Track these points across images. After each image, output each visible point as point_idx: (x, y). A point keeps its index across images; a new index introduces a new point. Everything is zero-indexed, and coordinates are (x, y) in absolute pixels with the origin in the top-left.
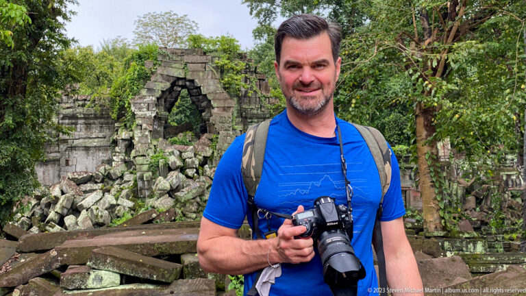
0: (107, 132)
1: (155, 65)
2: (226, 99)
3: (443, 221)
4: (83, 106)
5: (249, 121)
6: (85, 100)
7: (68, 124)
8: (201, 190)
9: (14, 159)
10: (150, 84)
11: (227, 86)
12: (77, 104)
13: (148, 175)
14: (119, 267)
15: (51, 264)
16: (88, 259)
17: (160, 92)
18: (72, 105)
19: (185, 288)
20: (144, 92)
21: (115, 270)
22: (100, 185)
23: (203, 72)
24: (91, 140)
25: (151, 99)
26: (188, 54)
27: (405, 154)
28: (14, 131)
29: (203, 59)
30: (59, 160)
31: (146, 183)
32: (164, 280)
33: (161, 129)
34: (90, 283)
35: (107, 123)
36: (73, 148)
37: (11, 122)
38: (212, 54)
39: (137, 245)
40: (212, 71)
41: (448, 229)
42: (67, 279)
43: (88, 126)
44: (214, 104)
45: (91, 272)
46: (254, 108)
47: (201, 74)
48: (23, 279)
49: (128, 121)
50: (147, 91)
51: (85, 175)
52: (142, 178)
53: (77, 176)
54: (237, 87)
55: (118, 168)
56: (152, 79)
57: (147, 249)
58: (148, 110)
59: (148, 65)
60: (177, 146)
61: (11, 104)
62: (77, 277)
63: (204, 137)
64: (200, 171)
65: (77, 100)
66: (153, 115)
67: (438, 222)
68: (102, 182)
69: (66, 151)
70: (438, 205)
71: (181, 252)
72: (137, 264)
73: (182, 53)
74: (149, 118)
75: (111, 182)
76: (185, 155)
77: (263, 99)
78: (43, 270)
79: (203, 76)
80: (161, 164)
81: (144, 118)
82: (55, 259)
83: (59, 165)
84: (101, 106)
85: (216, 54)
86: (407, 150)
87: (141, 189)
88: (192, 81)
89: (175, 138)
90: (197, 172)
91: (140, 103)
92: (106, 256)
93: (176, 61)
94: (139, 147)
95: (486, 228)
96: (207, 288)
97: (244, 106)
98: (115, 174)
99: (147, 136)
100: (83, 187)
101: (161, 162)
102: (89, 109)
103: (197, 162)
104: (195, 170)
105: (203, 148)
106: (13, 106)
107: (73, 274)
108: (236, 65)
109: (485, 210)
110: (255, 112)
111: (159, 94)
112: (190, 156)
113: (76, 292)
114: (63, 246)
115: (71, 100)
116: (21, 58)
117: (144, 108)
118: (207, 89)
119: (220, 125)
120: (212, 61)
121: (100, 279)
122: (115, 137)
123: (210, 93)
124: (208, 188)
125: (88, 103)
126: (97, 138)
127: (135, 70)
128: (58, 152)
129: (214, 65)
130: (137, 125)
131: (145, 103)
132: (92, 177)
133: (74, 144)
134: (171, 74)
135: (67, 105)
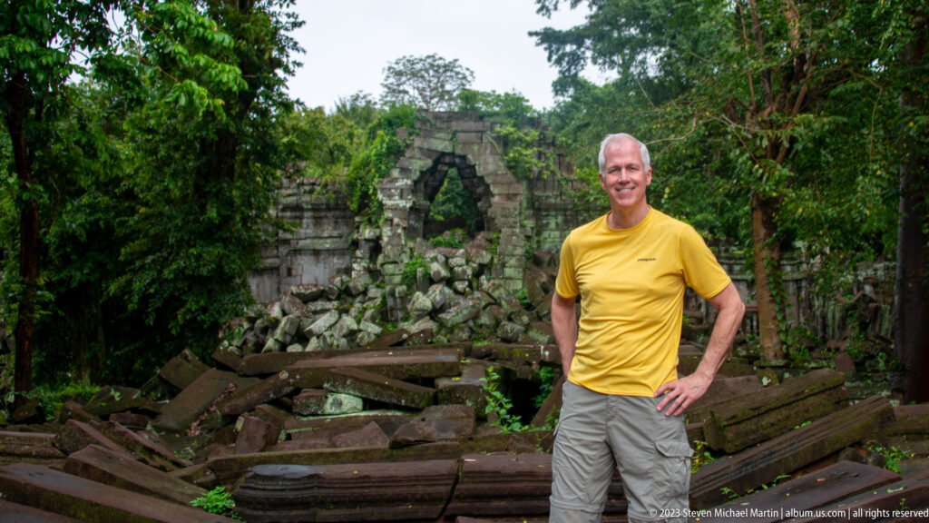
0: (344, 229)
1: (411, 134)
2: (510, 184)
3: (785, 347)
4: (311, 192)
5: (544, 213)
6: (313, 184)
7: (290, 218)
8: (475, 310)
9: (220, 267)
10: (404, 161)
11: (512, 164)
12: (302, 190)
13: (401, 289)
14: (361, 390)
15: (280, 389)
16: (325, 380)
17: (418, 173)
18: (295, 191)
19: (438, 415)
20: (395, 173)
21: (357, 393)
22: (336, 303)
23: (478, 144)
24: (322, 241)
25: (405, 182)
26: (457, 119)
28: (219, 227)
29: (479, 126)
30: (277, 269)
31: (398, 300)
32: (413, 406)
33: (419, 225)
34: (328, 407)
35: (345, 217)
36: (297, 252)
37: (215, 215)
38: (492, 120)
39: (382, 366)
40: (491, 143)
41: (792, 357)
42: (301, 404)
43: (318, 221)
44: (494, 190)
45: (329, 396)
46: (551, 197)
47: (476, 148)
48: (248, 406)
49: (374, 213)
50: (400, 172)
51: (314, 290)
52: (392, 294)
53: (303, 291)
54: (527, 166)
55: (359, 278)
56: (408, 154)
57: (394, 371)
58: (401, 197)
59: (401, 136)
60: (442, 249)
62: (313, 400)
63: (479, 237)
64: (475, 285)
65: (303, 184)
66: (409, 205)
67: (778, 347)
68: (338, 298)
69: (287, 255)
70: (778, 326)
71: (434, 375)
72: (382, 386)
73: (449, 117)
74: (404, 209)
75: (350, 300)
76: (453, 262)
77: (563, 183)
78: (271, 396)
79: (479, 150)
80: (419, 275)
81: (395, 209)
82: (286, 382)
83: (278, 275)
84: (335, 192)
85: (497, 119)
87: (392, 309)
88: (463, 157)
89: (440, 238)
90: (470, 286)
91: (389, 189)
92: (345, 377)
93: (440, 130)
94: (388, 249)
95: (872, 362)
96: (464, 415)
97: (537, 193)
98: (355, 288)
99: (399, 235)
100: (312, 306)
101: (420, 272)
102: (318, 196)
103: (469, 272)
104: (467, 283)
105: (478, 252)
106: (217, 194)
107: (308, 398)
108: (526, 134)
109: (872, 338)
110: (552, 201)
111: (416, 175)
112: (459, 263)
113: (311, 418)
114: (295, 366)
115: (294, 185)
116: (228, 129)
117: (395, 197)
118: (485, 169)
119: (503, 219)
120: (492, 129)
121: (340, 404)
122: (355, 236)
123: (488, 175)
124: (485, 308)
125: (318, 188)
126: (331, 237)
127: (383, 142)
128: (277, 257)
129: (494, 135)
130: (386, 220)
131: (396, 189)
132: (323, 291)
133: (298, 247)
134: (434, 147)
135: (289, 192)
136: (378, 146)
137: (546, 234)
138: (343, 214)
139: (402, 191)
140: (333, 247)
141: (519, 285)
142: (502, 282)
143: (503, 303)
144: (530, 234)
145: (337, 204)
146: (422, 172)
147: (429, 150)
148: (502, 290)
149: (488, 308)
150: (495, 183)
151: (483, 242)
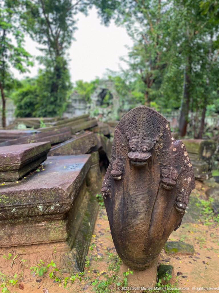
0: (85, 104)
1: (98, 85)
2: (117, 95)
7: (74, 102)
10: (96, 91)
11: (118, 91)
18: (75, 96)
20: (94, 93)
21: (25, 125)
24: (80, 107)
26: (107, 82)
27: (170, 112)
33: (100, 104)
36: (76, 109)
40: (114, 86)
43: (80, 103)
47: (110, 87)
49: (90, 101)
56: (97, 89)
58: (95, 98)
66: (97, 100)
69: (74, 109)
81: (94, 100)
83: (72, 113)
84: (83, 97)
88: (108, 90)
89: (102, 106)
91: (93, 96)
93: (103, 84)
99: (94, 106)
101: (97, 113)
103: (107, 113)
104: (106, 115)
105: (109, 109)
112: (105, 111)
118: (113, 92)
119: (114, 102)
121: (21, 127)
130: (92, 102)
136: (91, 87)
137: (124, 106)
138: (84, 101)
139: (95, 96)
140: (82, 108)
144: (121, 106)
145: (83, 99)
146: (100, 93)
147: (101, 88)
150: (114, 95)
151: (111, 107)
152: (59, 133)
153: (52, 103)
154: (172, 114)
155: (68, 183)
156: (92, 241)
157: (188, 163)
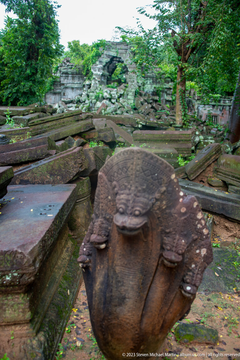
0: (81, 81)
1: (104, 50)
2: (134, 68)
3: (183, 121)
4: (71, 68)
5: (146, 79)
6: (72, 66)
7: (65, 77)
8: (115, 109)
10: (101, 59)
12: (68, 67)
13: (94, 101)
17: (105, 63)
18: (67, 68)
20: (98, 63)
22: (76, 105)
23: (125, 54)
24: (74, 85)
25: (100, 66)
26: (119, 45)
27: (219, 99)
28: (31, 76)
29: (126, 47)
30: (60, 93)
31: (93, 104)
33: (105, 81)
35: (82, 77)
36: (66, 88)
37: (29, 72)
38: (130, 45)
40: (129, 53)
43: (73, 78)
44: (129, 70)
49: (90, 76)
51: (69, 100)
52: (91, 102)
53: (65, 100)
55: (83, 98)
56: (102, 56)
58: (99, 71)
59: (101, 49)
60: (109, 89)
61: (29, 64)
63: (122, 85)
64: (118, 101)
65: (68, 65)
66: (101, 74)
67: (181, 121)
68: (77, 103)
69: (63, 89)
73: (116, 44)
74: (99, 75)
75: (80, 104)
76: (112, 93)
77: (153, 68)
79: (125, 56)
80: (100, 96)
81: (96, 75)
83: (61, 95)
84: (79, 69)
85: (132, 45)
86: (220, 97)
87: (91, 107)
88: (120, 58)
89: (110, 85)
90: (117, 101)
91: (95, 68)
93: (113, 48)
94: (92, 88)
98: (82, 100)
99: (97, 84)
100: (68, 105)
101: (101, 95)
102: (74, 70)
103: (117, 96)
104: (115, 100)
105: (120, 90)
110: (149, 74)
111: (104, 64)
112: (114, 93)
115: (66, 66)
117: (97, 71)
118: (127, 62)
119: (129, 79)
120: (130, 49)
122: (84, 83)
123: (128, 64)
124: (119, 108)
125: (73, 67)
126: (77, 83)
127: (94, 52)
128: (60, 89)
129: (131, 51)
130: (93, 78)
131: (97, 68)
132: (72, 101)
133: (67, 86)
134: (110, 54)
135: (65, 68)
136: (93, 53)
137: (146, 86)
138: (81, 76)
139: (99, 69)
140: (77, 87)
141: (132, 101)
142: (126, 100)
143: (125, 107)
144: (140, 85)
145: (79, 73)
146: (106, 63)
147: (109, 55)
148: (126, 103)
149: (120, 108)
150: (130, 67)
151: (123, 87)
152: (29, 147)
153: (28, 78)
154: (222, 103)
155: (32, 243)
156: (71, 318)
157: (203, 228)
